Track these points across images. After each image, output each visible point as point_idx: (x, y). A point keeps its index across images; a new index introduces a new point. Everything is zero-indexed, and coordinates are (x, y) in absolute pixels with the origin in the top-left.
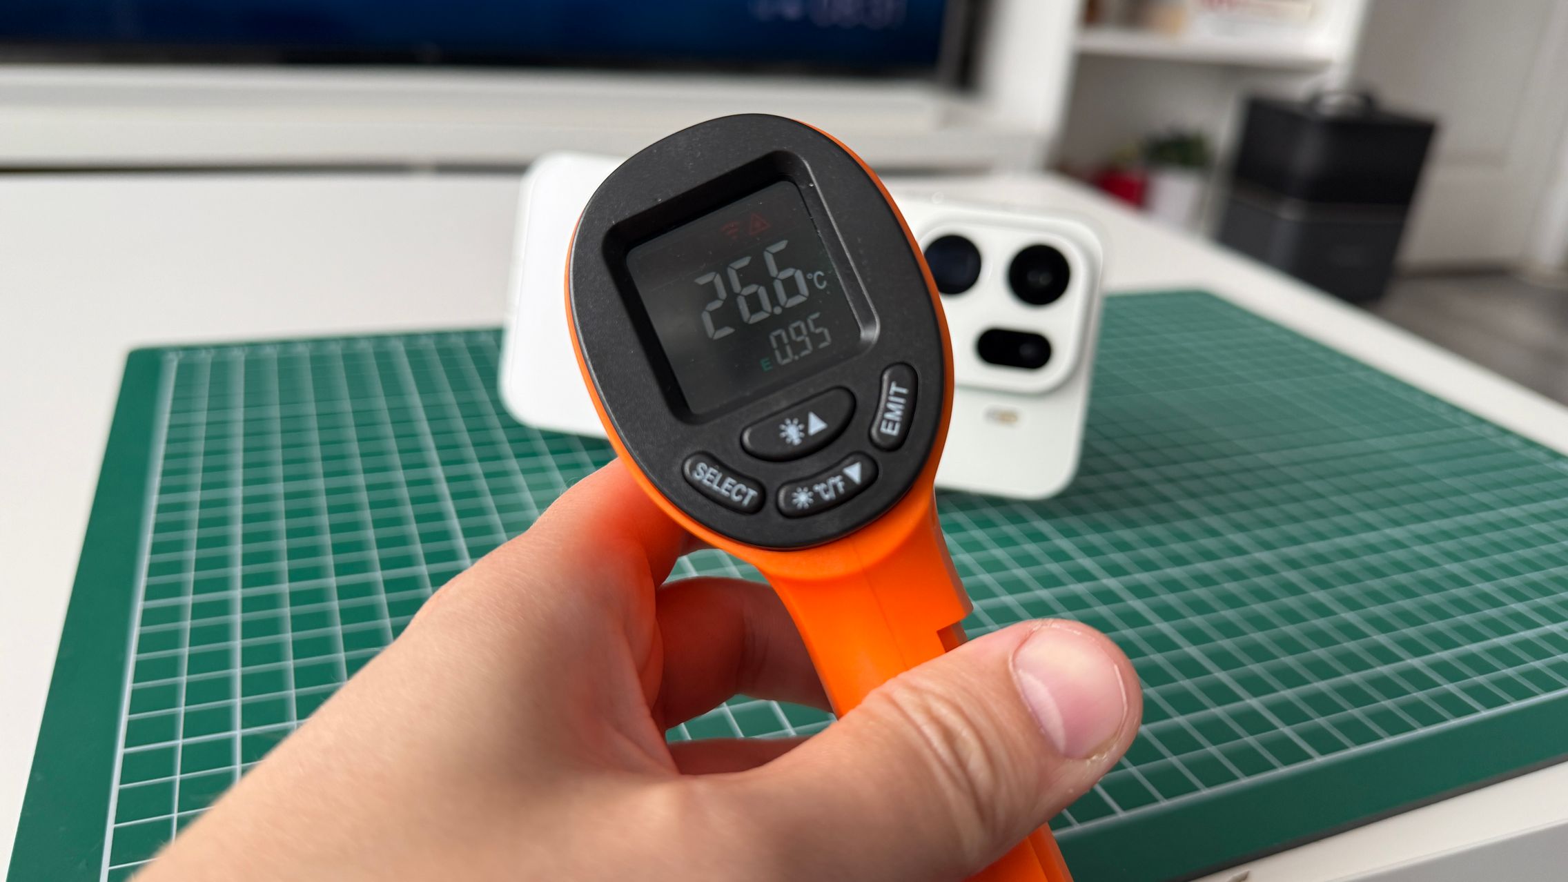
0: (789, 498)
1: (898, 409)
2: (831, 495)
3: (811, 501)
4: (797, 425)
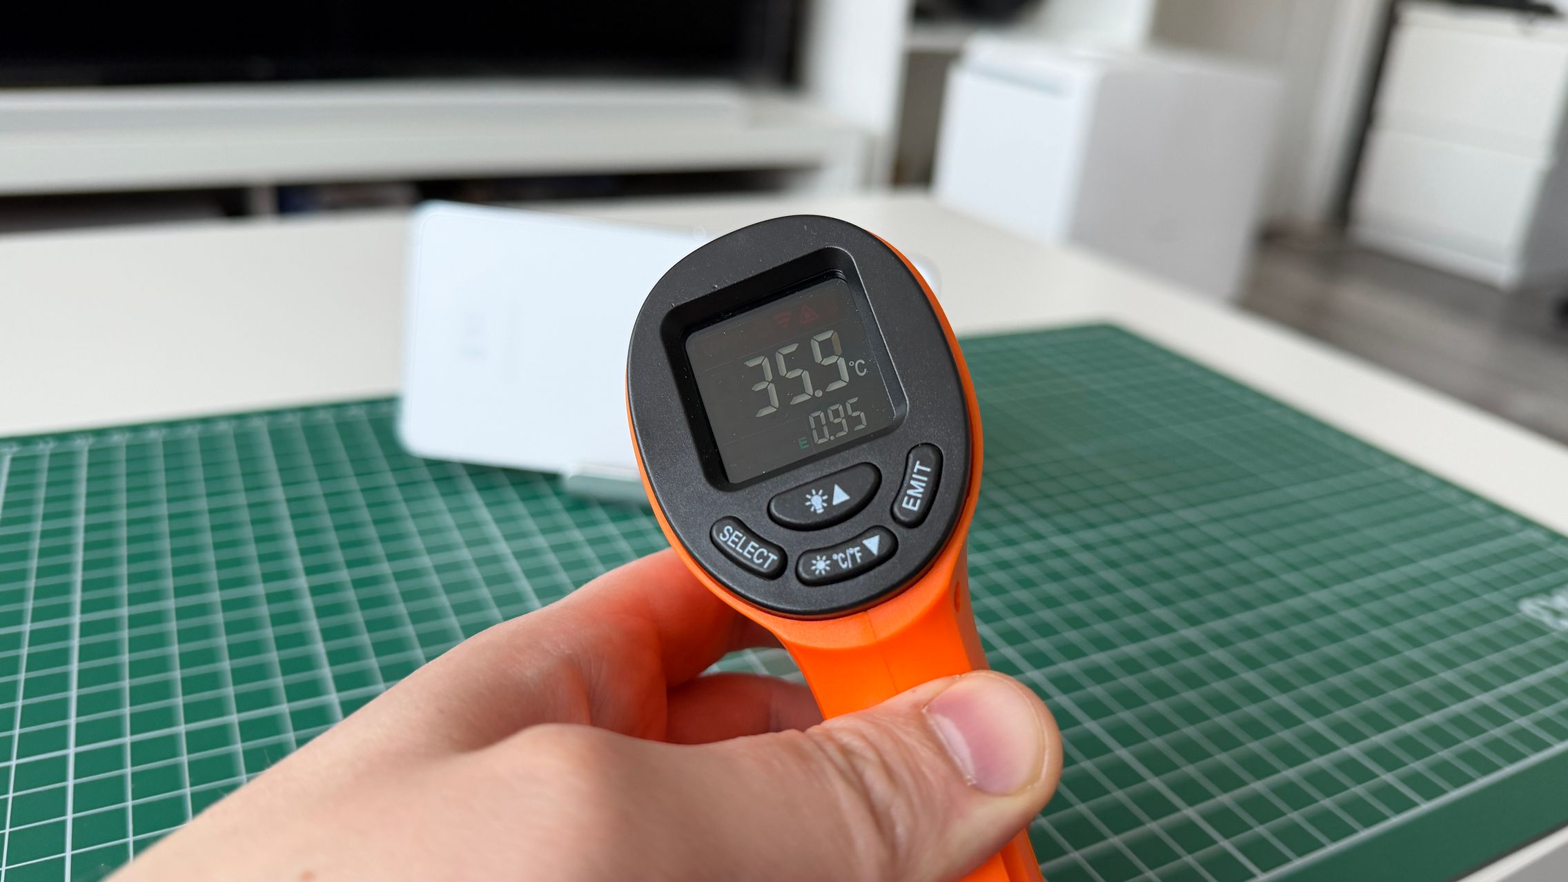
0: (809, 565)
1: (919, 486)
2: (848, 565)
3: (828, 568)
4: (822, 495)
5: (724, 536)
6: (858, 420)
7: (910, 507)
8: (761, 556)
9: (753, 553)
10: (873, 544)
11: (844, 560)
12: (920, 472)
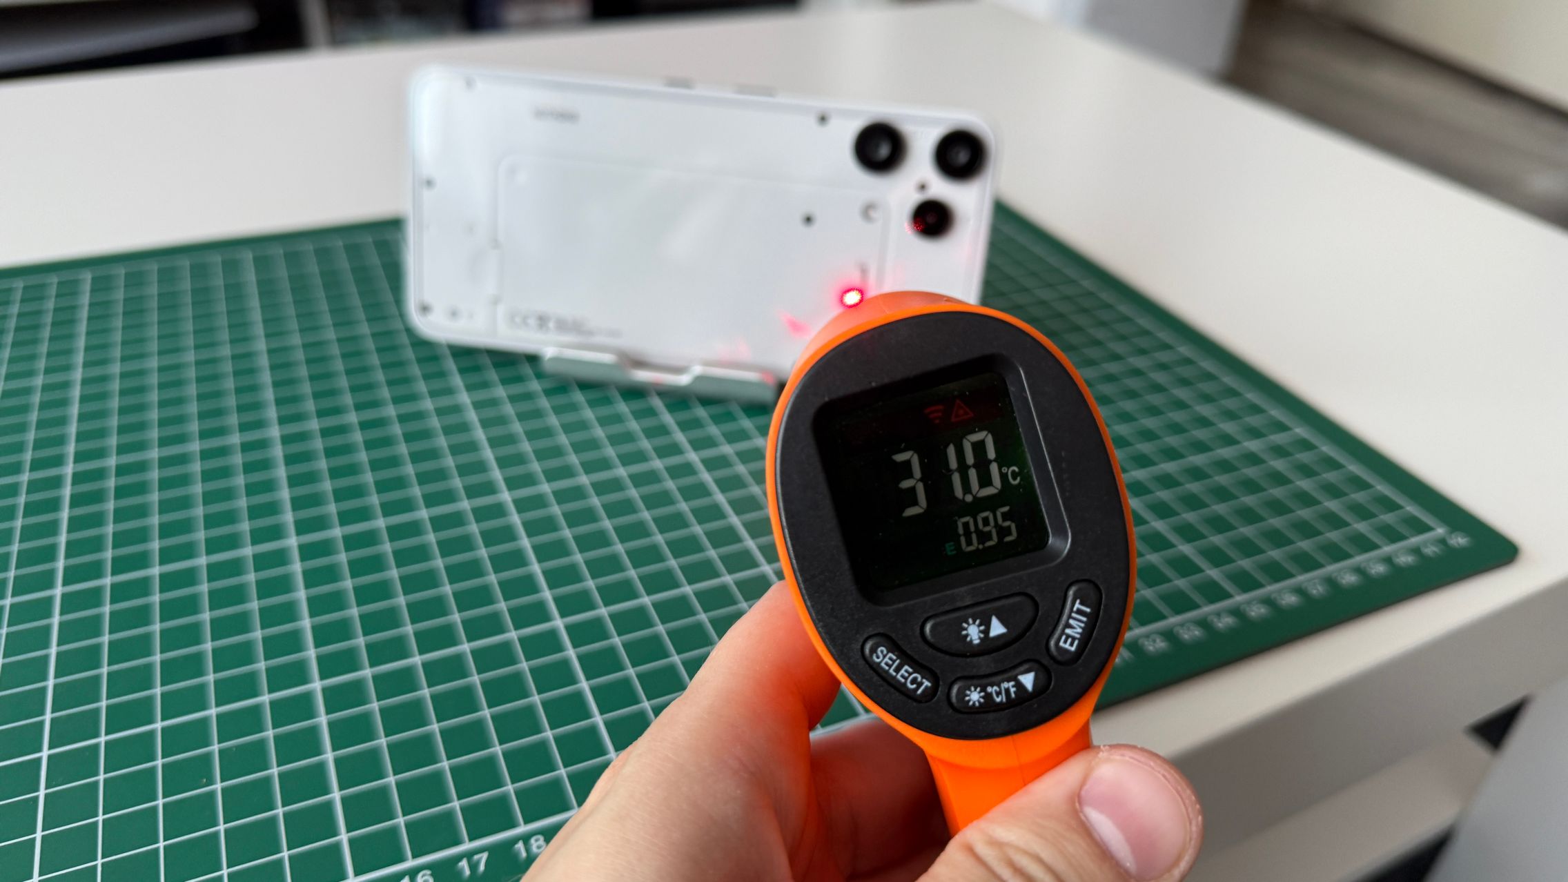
0: (962, 694)
1: (1078, 626)
2: (1002, 699)
3: (982, 700)
4: (979, 626)
5: (878, 657)
6: (1008, 531)
7: (1067, 646)
8: (914, 681)
9: (905, 675)
10: (1028, 680)
11: (998, 694)
12: (1079, 612)
